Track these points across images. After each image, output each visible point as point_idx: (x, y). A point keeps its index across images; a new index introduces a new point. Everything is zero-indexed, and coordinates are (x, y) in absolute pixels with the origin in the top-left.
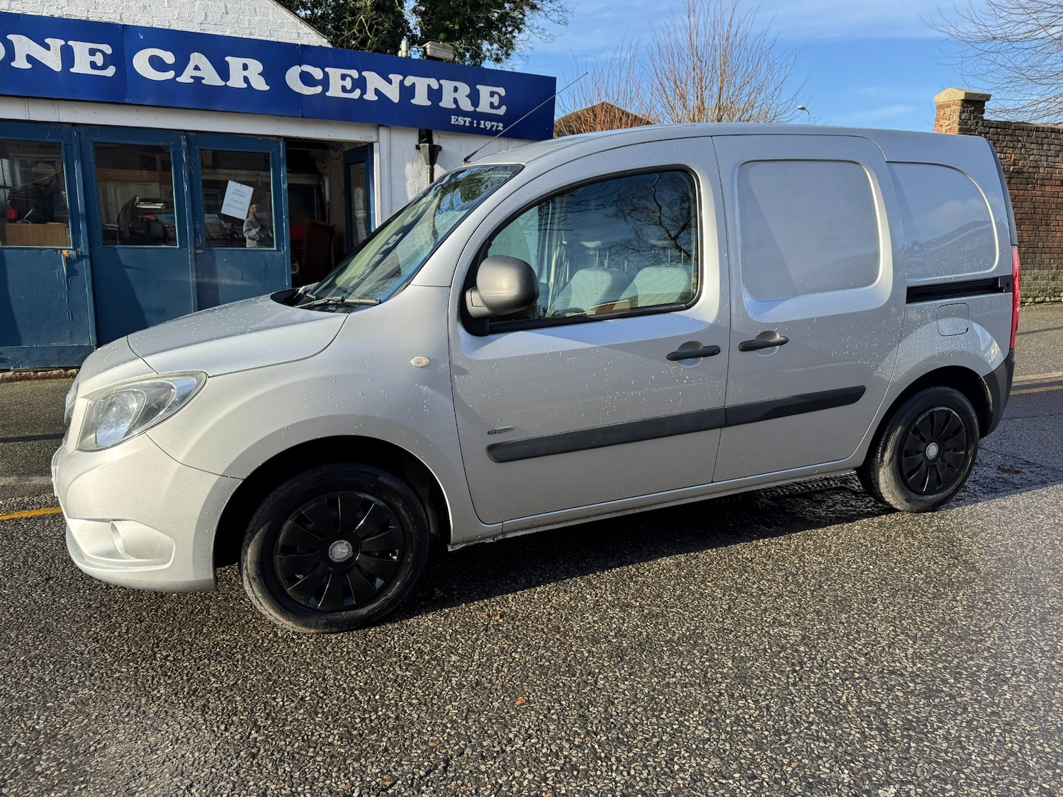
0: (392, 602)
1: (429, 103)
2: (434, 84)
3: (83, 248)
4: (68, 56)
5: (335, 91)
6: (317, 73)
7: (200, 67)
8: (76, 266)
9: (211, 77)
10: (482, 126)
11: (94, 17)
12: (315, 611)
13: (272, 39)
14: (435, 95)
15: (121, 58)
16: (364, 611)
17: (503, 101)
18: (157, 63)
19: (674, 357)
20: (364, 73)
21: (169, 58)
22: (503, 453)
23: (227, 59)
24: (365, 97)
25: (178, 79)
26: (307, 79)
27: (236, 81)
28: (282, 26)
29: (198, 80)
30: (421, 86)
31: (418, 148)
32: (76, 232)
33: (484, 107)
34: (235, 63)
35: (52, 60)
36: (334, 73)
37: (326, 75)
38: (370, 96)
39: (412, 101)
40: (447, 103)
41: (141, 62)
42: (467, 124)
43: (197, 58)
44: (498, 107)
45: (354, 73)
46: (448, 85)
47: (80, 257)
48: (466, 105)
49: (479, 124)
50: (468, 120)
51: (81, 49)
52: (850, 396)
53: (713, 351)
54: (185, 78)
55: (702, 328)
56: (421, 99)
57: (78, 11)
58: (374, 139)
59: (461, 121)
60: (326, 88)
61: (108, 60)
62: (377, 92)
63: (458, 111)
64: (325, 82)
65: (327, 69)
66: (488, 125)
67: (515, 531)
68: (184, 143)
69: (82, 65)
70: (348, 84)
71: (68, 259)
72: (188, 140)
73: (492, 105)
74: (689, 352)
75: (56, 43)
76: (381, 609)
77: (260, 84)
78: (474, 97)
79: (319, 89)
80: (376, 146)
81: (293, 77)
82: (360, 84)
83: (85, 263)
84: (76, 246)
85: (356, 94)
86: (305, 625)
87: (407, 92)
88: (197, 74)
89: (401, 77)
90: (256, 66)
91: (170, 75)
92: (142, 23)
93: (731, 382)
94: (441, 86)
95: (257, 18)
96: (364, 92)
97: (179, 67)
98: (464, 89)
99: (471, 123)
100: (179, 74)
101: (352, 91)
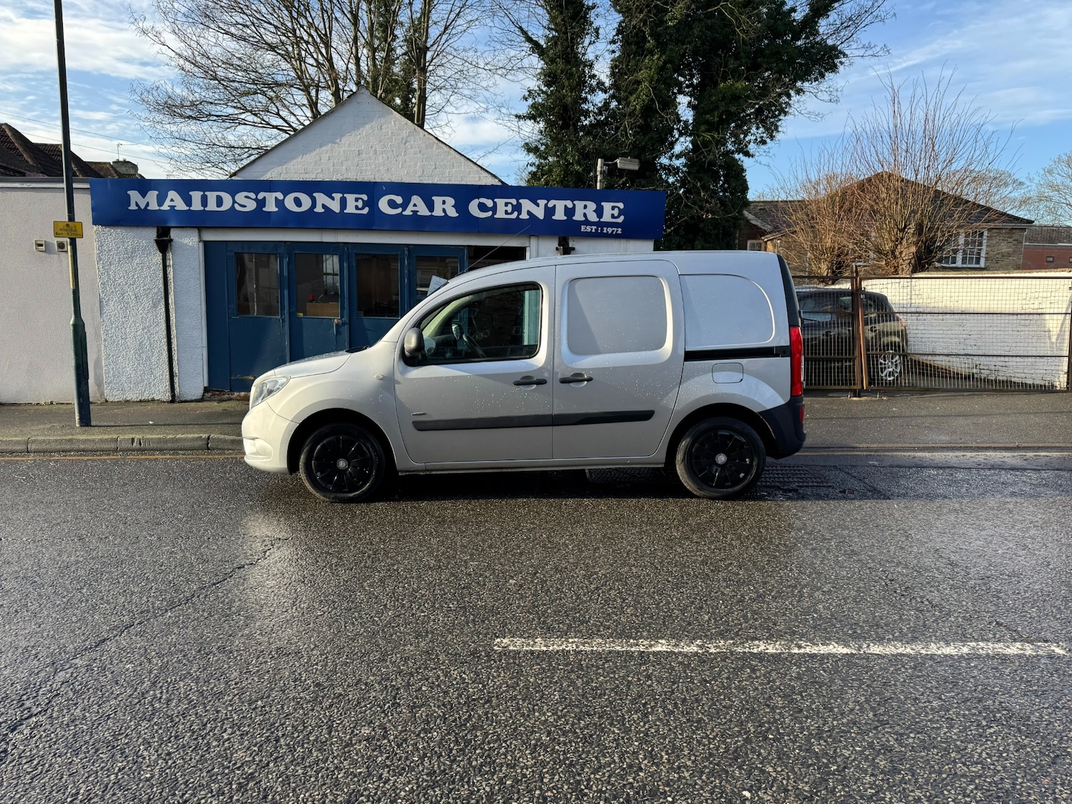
0: (364, 493)
1: (566, 218)
2: (569, 204)
3: (346, 319)
4: (343, 203)
5: (500, 214)
6: (489, 203)
7: (418, 205)
8: (341, 329)
9: (423, 211)
10: (605, 231)
11: (360, 179)
12: (329, 490)
13: (464, 183)
14: (570, 212)
15: (372, 203)
16: (352, 495)
17: (621, 212)
18: (392, 204)
19: (518, 384)
20: (520, 201)
21: (399, 200)
22: (422, 426)
23: (433, 198)
24: (520, 217)
25: (404, 213)
26: (482, 207)
27: (438, 212)
28: (469, 173)
29: (415, 212)
30: (560, 206)
31: (557, 249)
32: (342, 308)
33: (607, 217)
34: (437, 200)
35: (335, 206)
36: (500, 202)
37: (495, 204)
38: (524, 216)
39: (553, 217)
40: (578, 217)
41: (383, 205)
42: (593, 231)
43: (416, 199)
44: (618, 217)
45: (514, 201)
46: (579, 205)
47: (344, 324)
48: (593, 217)
49: (602, 230)
50: (594, 228)
51: (350, 198)
52: (646, 416)
53: (541, 382)
54: (408, 212)
55: (535, 368)
56: (560, 215)
57: (352, 176)
58: (527, 245)
59: (589, 229)
60: (495, 212)
61: (365, 204)
62: (529, 213)
63: (587, 222)
64: (494, 209)
65: (496, 200)
66: (610, 230)
67: (436, 470)
68: (406, 252)
69: (350, 209)
70: (509, 208)
71: (337, 325)
72: (409, 251)
73: (613, 216)
74: (526, 381)
75: (338, 196)
76: (359, 496)
77: (453, 213)
78: (599, 212)
79: (490, 213)
80: (528, 249)
81: (473, 208)
82: (518, 208)
83: (346, 327)
84: (342, 317)
85: (514, 215)
86: (324, 496)
87: (550, 211)
88: (415, 209)
89: (546, 202)
90: (450, 201)
91: (399, 210)
92: (386, 180)
93: (555, 399)
94: (574, 205)
95: (454, 170)
96: (520, 213)
97: (404, 206)
98: (592, 206)
99: (596, 230)
100: (404, 210)
101: (511, 213)
